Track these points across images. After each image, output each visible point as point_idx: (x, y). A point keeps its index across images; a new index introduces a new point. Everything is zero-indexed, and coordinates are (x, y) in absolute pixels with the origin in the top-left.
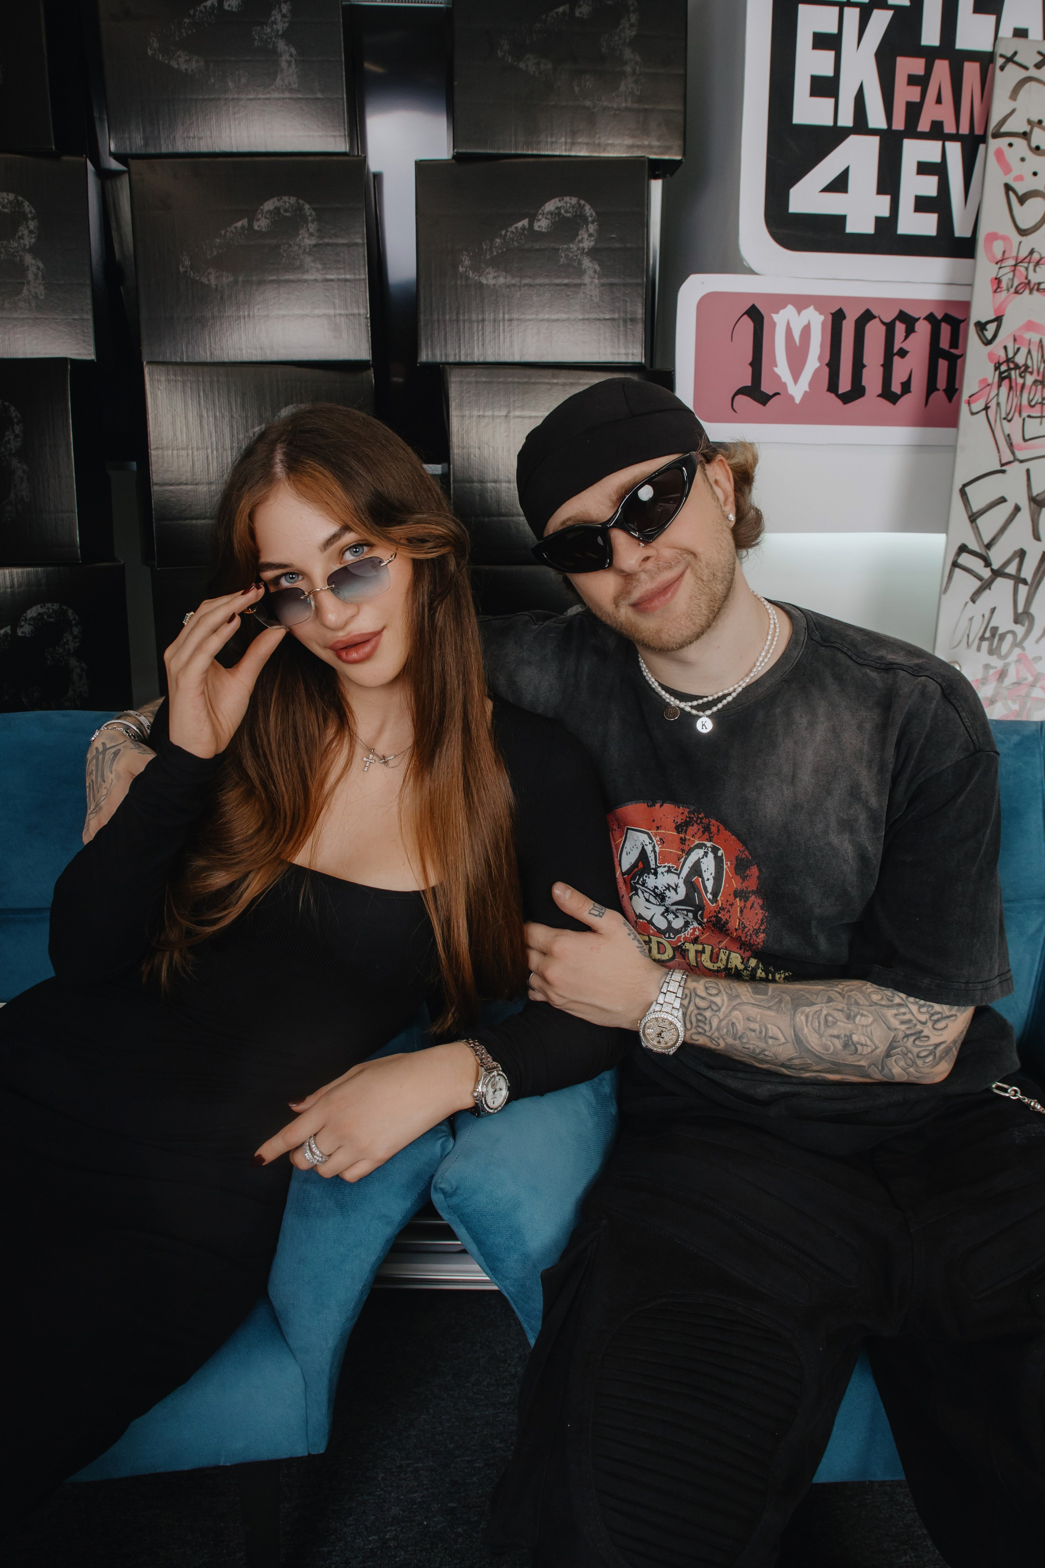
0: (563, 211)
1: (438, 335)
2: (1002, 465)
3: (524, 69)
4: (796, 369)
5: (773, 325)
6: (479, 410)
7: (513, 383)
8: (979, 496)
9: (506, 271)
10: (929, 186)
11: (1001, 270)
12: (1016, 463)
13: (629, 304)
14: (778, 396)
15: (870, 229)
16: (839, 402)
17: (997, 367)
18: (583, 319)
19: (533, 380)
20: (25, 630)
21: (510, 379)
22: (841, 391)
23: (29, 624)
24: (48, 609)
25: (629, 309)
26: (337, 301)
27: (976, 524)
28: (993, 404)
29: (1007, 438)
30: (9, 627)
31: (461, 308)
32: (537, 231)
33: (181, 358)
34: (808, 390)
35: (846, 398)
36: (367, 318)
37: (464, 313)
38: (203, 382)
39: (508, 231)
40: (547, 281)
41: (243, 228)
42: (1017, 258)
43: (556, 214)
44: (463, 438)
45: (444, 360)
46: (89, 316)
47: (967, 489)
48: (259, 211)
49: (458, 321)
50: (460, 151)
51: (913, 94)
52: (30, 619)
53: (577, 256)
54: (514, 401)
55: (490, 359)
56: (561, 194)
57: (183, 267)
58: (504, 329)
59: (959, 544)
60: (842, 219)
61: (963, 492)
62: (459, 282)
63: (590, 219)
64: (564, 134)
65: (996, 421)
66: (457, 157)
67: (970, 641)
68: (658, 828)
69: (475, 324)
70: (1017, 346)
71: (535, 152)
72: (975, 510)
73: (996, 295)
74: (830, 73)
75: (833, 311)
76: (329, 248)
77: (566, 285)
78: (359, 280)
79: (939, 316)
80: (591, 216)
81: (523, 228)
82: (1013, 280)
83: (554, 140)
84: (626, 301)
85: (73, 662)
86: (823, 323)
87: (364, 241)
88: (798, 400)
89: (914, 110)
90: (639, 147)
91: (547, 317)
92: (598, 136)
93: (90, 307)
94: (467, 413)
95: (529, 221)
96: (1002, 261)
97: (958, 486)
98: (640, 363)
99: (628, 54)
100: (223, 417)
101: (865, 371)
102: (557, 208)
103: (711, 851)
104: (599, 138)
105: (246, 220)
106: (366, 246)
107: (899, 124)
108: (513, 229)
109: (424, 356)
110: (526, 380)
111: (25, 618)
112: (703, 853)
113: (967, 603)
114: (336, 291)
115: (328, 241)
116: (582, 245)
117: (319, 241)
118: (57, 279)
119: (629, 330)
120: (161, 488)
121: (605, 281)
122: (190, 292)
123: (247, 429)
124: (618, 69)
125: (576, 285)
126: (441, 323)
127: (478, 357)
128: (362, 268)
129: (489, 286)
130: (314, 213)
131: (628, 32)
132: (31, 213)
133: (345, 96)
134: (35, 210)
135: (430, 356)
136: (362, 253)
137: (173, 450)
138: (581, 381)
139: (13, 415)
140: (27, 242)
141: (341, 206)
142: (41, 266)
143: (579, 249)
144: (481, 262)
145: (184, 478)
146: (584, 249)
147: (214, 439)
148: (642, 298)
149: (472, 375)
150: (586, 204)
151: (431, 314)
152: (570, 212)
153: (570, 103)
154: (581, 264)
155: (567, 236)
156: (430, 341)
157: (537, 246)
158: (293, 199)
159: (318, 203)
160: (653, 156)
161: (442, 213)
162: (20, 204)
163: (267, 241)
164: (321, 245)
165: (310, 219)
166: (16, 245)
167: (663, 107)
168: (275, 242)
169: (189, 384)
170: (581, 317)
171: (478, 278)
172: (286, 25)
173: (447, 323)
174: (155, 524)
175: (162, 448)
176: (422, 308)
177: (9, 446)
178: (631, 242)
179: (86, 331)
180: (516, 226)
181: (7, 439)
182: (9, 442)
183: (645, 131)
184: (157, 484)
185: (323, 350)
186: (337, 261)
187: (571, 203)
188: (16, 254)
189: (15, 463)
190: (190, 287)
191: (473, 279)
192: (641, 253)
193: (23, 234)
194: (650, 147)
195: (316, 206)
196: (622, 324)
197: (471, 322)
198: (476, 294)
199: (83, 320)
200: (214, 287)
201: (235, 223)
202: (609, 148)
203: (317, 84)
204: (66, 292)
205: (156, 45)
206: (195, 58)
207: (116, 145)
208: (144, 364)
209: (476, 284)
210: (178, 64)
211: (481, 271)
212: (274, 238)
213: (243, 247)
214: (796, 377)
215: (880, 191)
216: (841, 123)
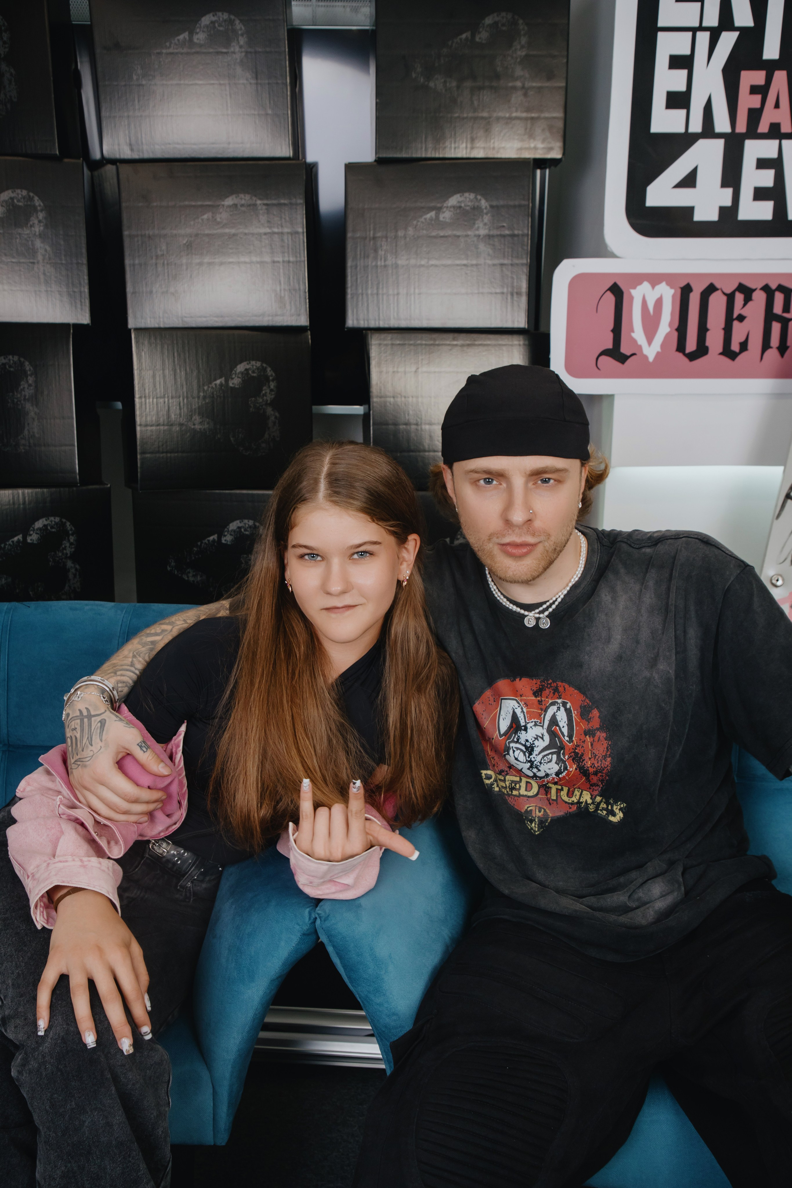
0: (463, 205)
1: (362, 305)
3: (434, 87)
4: (650, 334)
5: (632, 298)
6: (394, 367)
7: (421, 345)
9: (417, 254)
10: (767, 178)
13: (515, 281)
15: (714, 217)
16: (685, 360)
18: (479, 293)
19: (437, 342)
20: (33, 538)
21: (419, 342)
22: (688, 350)
23: (36, 534)
24: (51, 521)
25: (515, 284)
26: (282, 279)
30: (21, 535)
31: (381, 284)
32: (442, 221)
33: (158, 324)
35: (692, 357)
36: (305, 292)
37: (383, 288)
38: (177, 344)
39: (418, 221)
40: (449, 262)
41: (208, 219)
43: (458, 207)
44: (381, 390)
45: (366, 326)
46: (86, 290)
48: (221, 206)
49: (377, 294)
50: (381, 156)
51: (755, 101)
52: (37, 530)
53: (474, 241)
54: (422, 359)
55: (403, 324)
56: (460, 190)
57: (160, 251)
58: (415, 301)
60: (690, 210)
62: (379, 263)
63: (485, 211)
64: (465, 141)
66: (380, 161)
68: (521, 696)
69: (392, 297)
71: (441, 156)
74: (683, 88)
76: (276, 236)
77: (465, 265)
78: (300, 261)
80: (486, 208)
81: (431, 219)
83: (457, 145)
84: (512, 278)
85: (69, 564)
86: (674, 296)
87: (303, 230)
88: (651, 359)
89: (755, 115)
90: (526, 149)
91: (449, 291)
92: (492, 141)
93: (86, 281)
94: (384, 369)
95: (436, 213)
98: (525, 328)
99: (519, 71)
100: (192, 372)
102: (459, 202)
104: (494, 143)
105: (210, 213)
106: (305, 234)
107: (741, 127)
108: (422, 219)
109: (351, 322)
110: (431, 342)
111: (34, 528)
114: (281, 271)
115: (276, 230)
116: (477, 233)
117: (268, 230)
118: (61, 260)
119: (515, 303)
120: (144, 429)
121: (496, 262)
122: (166, 271)
123: (210, 383)
124: (510, 84)
125: (472, 265)
126: (364, 295)
127: (393, 323)
128: (302, 252)
129: (403, 266)
130: (264, 207)
131: (519, 53)
132: (40, 205)
133: (289, 112)
134: (43, 203)
135: (355, 322)
136: (303, 239)
137: (153, 398)
138: (477, 343)
139: (28, 368)
140: (37, 230)
141: (286, 202)
142: (48, 249)
143: (475, 236)
144: (396, 246)
145: (161, 420)
146: (479, 236)
147: (185, 389)
148: (527, 275)
149: (388, 338)
150: (482, 198)
151: (357, 289)
152: (468, 206)
153: (470, 115)
154: (477, 248)
155: (466, 225)
156: (355, 311)
157: (442, 233)
158: (248, 197)
159: (267, 199)
160: (538, 156)
161: (366, 207)
162: (31, 199)
163: (227, 231)
164: (270, 233)
165: (261, 212)
166: (28, 232)
167: (547, 115)
168: (233, 231)
169: (166, 347)
170: (476, 292)
171: (394, 259)
172: (243, 54)
173: (369, 296)
174: (139, 457)
175: (145, 397)
176: (349, 283)
177: (23, 393)
178: (518, 230)
179: (83, 301)
180: (425, 217)
181: (22, 387)
182: (23, 389)
183: (531, 136)
184: (140, 425)
185: (270, 318)
186: (283, 246)
187: (470, 199)
188: (28, 239)
189: (28, 406)
190: (166, 267)
191: (390, 261)
192: (526, 239)
193: (33, 224)
194: (535, 148)
195: (265, 202)
196: (509, 296)
197: (388, 295)
198: (392, 273)
199: (81, 292)
200: (185, 267)
201: (201, 216)
202: (501, 151)
203: (268, 103)
204: (68, 270)
205: (139, 71)
206: (171, 82)
207: (108, 151)
208: (132, 331)
209: (392, 265)
210: (157, 86)
211: (396, 254)
212: (232, 227)
213: (208, 235)
214: (650, 340)
215: (724, 184)
216: (691, 130)
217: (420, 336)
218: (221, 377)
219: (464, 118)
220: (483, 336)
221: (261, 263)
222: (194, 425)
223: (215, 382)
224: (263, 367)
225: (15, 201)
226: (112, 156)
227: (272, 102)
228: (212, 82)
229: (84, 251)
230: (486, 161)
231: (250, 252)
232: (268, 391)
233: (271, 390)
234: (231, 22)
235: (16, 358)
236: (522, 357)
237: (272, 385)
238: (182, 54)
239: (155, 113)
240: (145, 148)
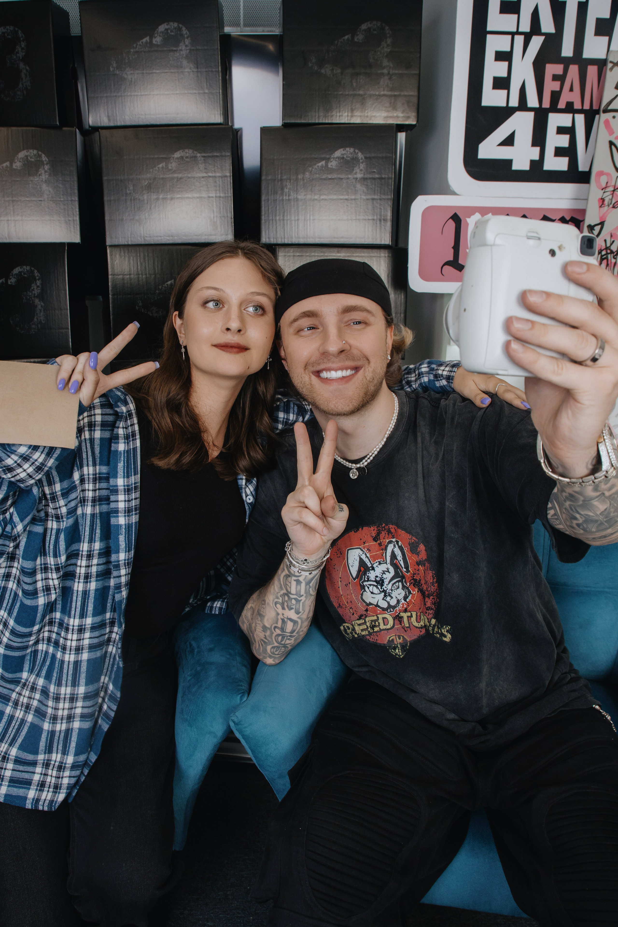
0: (345, 156)
1: (272, 228)
3: (324, 73)
5: (467, 224)
7: (315, 256)
9: (312, 191)
10: (564, 141)
11: (605, 193)
13: (383, 211)
15: (527, 167)
17: (600, 252)
18: (356, 219)
21: (313, 254)
25: (383, 213)
26: (215, 209)
31: (286, 213)
32: (330, 168)
33: (127, 242)
36: (231, 218)
37: (287, 215)
38: (140, 256)
39: (313, 168)
41: (163, 168)
42: (614, 187)
43: (342, 158)
45: (275, 242)
46: (78, 218)
48: (172, 158)
49: (283, 220)
50: (286, 122)
51: (556, 86)
53: (353, 182)
55: (302, 241)
56: (344, 146)
57: (129, 190)
58: (310, 225)
60: (510, 162)
62: (285, 198)
63: (361, 161)
64: (347, 111)
66: (285, 125)
70: (612, 240)
71: (330, 122)
73: (601, 209)
74: (505, 75)
76: (211, 179)
77: (346, 199)
78: (228, 197)
79: (566, 218)
80: (362, 159)
81: (322, 166)
82: (611, 199)
83: (341, 114)
84: (381, 209)
87: (230, 174)
89: (556, 96)
90: (391, 117)
91: (335, 218)
92: (366, 111)
93: (78, 213)
95: (326, 162)
96: (605, 188)
98: (389, 245)
99: (385, 62)
100: (150, 276)
102: (342, 154)
103: (397, 544)
105: (164, 163)
106: (232, 178)
107: (546, 104)
108: (316, 167)
109: (265, 239)
110: (322, 254)
114: (215, 203)
115: (210, 174)
116: (355, 176)
117: (205, 175)
118: (60, 198)
119: (382, 226)
120: (116, 317)
121: (369, 197)
122: (133, 205)
123: (164, 283)
124: (379, 72)
125: (352, 199)
126: (274, 221)
127: (295, 241)
128: (229, 190)
129: (302, 200)
130: (202, 159)
131: (386, 50)
132: (46, 161)
133: (221, 91)
134: (48, 159)
135: (267, 239)
136: (229, 181)
138: (354, 255)
139: (36, 275)
140: (44, 178)
141: (218, 154)
142: (51, 190)
143: (354, 178)
144: (297, 186)
146: (357, 179)
148: (390, 207)
149: (291, 251)
150: (359, 152)
151: (268, 216)
152: (349, 157)
153: (351, 93)
154: (355, 187)
155: (347, 171)
156: (267, 231)
157: (330, 177)
158: (191, 151)
159: (205, 153)
160: (399, 123)
161: (275, 158)
162: (40, 156)
163: (176, 175)
164: (206, 177)
165: (200, 162)
166: (37, 179)
167: (406, 93)
168: (180, 176)
169: (132, 258)
170: (354, 218)
171: (295, 195)
172: (188, 51)
173: (278, 221)
175: (117, 294)
176: (263, 213)
177: (33, 292)
178: (385, 174)
179: (75, 226)
180: (318, 165)
181: (32, 288)
182: (33, 290)
183: (394, 108)
184: (113, 314)
185: (206, 237)
186: (216, 186)
187: (350, 152)
188: (38, 184)
189: (37, 301)
190: (133, 201)
191: (293, 196)
192: (390, 181)
193: (41, 173)
194: (397, 117)
195: (203, 155)
196: (378, 222)
197: (291, 221)
198: (294, 204)
199: (74, 220)
200: (146, 202)
201: (158, 165)
202: (373, 118)
203: (205, 85)
204: (65, 205)
205: (115, 65)
206: (137, 72)
207: (92, 121)
208: (108, 247)
209: (294, 199)
210: (127, 75)
211: (297, 191)
212: (180, 173)
213: (163, 179)
215: (534, 145)
216: (511, 105)
217: (313, 249)
218: (171, 279)
219: (346, 95)
220: (359, 250)
221: (200, 198)
223: (167, 283)
225: (29, 158)
226: (95, 125)
227: (208, 84)
228: (166, 71)
229: (76, 191)
230: (362, 125)
231: (192, 191)
234: (180, 29)
235: (28, 268)
236: (386, 265)
238: (145, 52)
239: (126, 94)
240: (118, 118)
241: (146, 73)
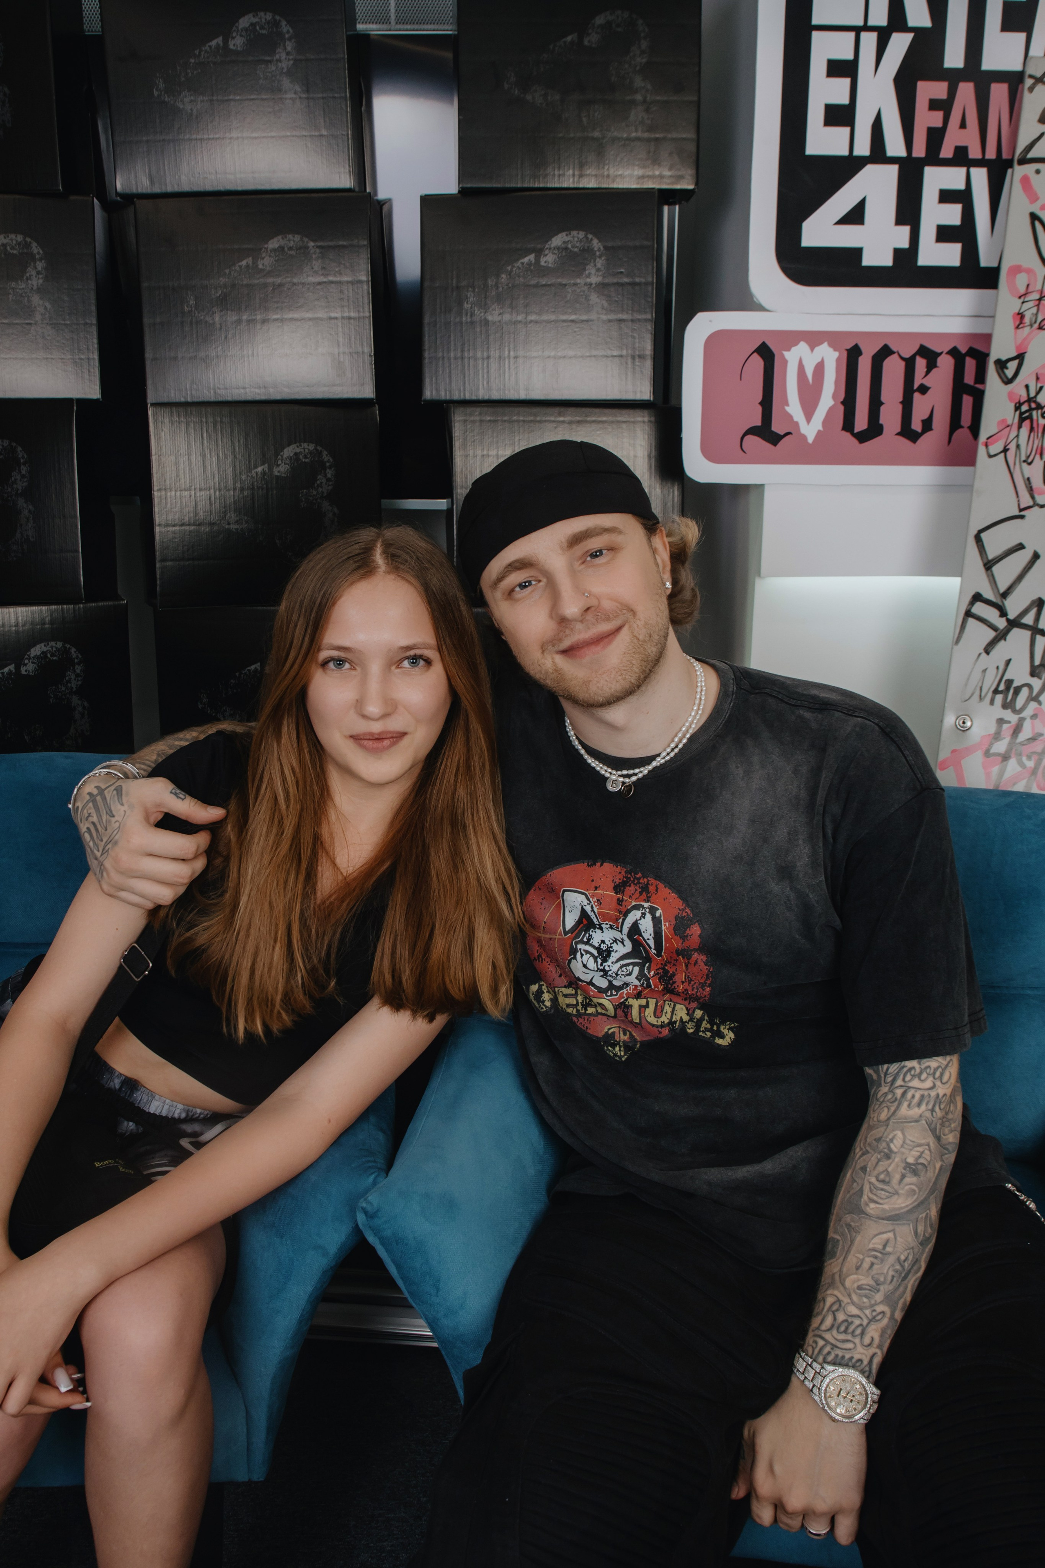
0: (570, 246)
1: (443, 372)
2: (1021, 510)
3: (531, 101)
4: (809, 408)
5: (784, 362)
6: (482, 450)
7: (519, 421)
8: (995, 544)
9: (512, 307)
10: (952, 215)
11: (1025, 304)
12: (1036, 508)
13: (637, 341)
14: (790, 436)
15: (887, 261)
16: (855, 441)
17: (1017, 408)
18: (590, 356)
19: (538, 419)
20: (29, 668)
21: (515, 418)
22: (857, 430)
23: (33, 663)
24: (52, 647)
25: (637, 345)
26: (341, 339)
27: (991, 571)
28: (1012, 447)
29: (1027, 482)
30: (13, 665)
31: (466, 345)
32: (543, 266)
33: (185, 398)
34: (821, 428)
35: (863, 437)
36: (370, 356)
37: (469, 350)
38: (206, 422)
39: (514, 267)
40: (552, 317)
41: (248, 266)
42: (1041, 292)
43: (563, 249)
44: (466, 478)
45: (448, 398)
46: (96, 356)
47: (983, 535)
48: (263, 250)
49: (462, 358)
50: (466, 185)
51: (936, 119)
52: (33, 658)
53: (583, 291)
54: (519, 440)
55: (496, 395)
56: (567, 228)
57: (187, 306)
58: (509, 366)
59: (973, 593)
60: (856, 253)
61: (978, 539)
62: (464, 319)
63: (598, 253)
64: (571, 166)
65: (1015, 464)
66: (463, 192)
67: (983, 694)
68: (596, 888)
69: (480, 362)
70: (1039, 385)
71: (542, 185)
72: (990, 557)
73: (1019, 331)
74: (846, 101)
75: (848, 348)
76: (333, 285)
77: (572, 321)
78: (364, 318)
79: (963, 349)
80: (599, 250)
81: (530, 264)
82: (1037, 314)
83: (561, 172)
84: (634, 337)
85: (75, 700)
86: (838, 360)
87: (368, 277)
88: (810, 440)
89: (935, 136)
90: (649, 178)
91: (552, 354)
92: (606, 167)
93: (96, 346)
94: (471, 453)
95: (536, 256)
96: (1025, 295)
97: (973, 532)
98: (650, 400)
99: (638, 82)
100: (226, 458)
101: (882, 408)
102: (564, 242)
103: (649, 912)
104: (608, 169)
105: (250, 258)
106: (370, 283)
107: (919, 151)
108: (519, 264)
109: (429, 393)
110: (532, 418)
111: (29, 656)
112: (640, 915)
113: (980, 654)
114: (340, 329)
115: (331, 278)
116: (588, 280)
117: (322, 279)
118: (64, 320)
119: (637, 367)
120: (164, 529)
121: (612, 316)
122: (195, 331)
123: (250, 470)
124: (627, 98)
125: (583, 321)
126: (446, 360)
127: (482, 395)
128: (366, 308)
129: (494, 323)
130: (318, 251)
131: (638, 60)
132: (39, 253)
133: (349, 133)
134: (43, 250)
135: (434, 393)
136: (365, 291)
137: (176, 491)
138: (589, 419)
139: (20, 456)
140: (35, 283)
141: (345, 243)
142: (49, 306)
143: (586, 284)
144: (486, 298)
145: (187, 519)
146: (591, 284)
147: (217, 479)
148: (651, 334)
149: (476, 413)
150: (593, 238)
151: (435, 352)
152: (577, 247)
153: (577, 135)
154: (587, 299)
155: (574, 271)
156: (434, 379)
157: (543, 281)
158: (297, 238)
159: (322, 240)
160: (664, 187)
161: (447, 249)
162: (28, 246)
164: (325, 282)
165: (314, 256)
166: (24, 286)
167: (674, 135)
168: (279, 280)
169: (192, 425)
170: (587, 354)
171: (482, 314)
172: (291, 62)
173: (452, 361)
174: (158, 565)
175: (165, 489)
176: (426, 346)
177: (15, 486)
178: (640, 277)
179: (92, 370)
180: (522, 261)
181: (13, 479)
182: (15, 482)
183: (656, 161)
184: (159, 525)
185: (326, 389)
186: (341, 299)
187: (578, 238)
188: (24, 295)
189: (21, 502)
190: (194, 326)
191: (478, 315)
192: (650, 288)
193: (31, 276)
194: (661, 177)
195: (319, 244)
196: (630, 361)
197: (476, 359)
198: (481, 331)
199: (88, 359)
200: (218, 326)
201: (239, 262)
202: (618, 179)
203: (322, 121)
204: (72, 332)
205: (161, 85)
206: (200, 98)
207: (122, 185)
208: (149, 406)
209: (481, 321)
210: (184, 104)
211: (485, 308)
212: (278, 276)
213: (248, 286)
214: (809, 416)
215: (899, 221)
216: (857, 152)
217: (516, 410)
218: (263, 464)
219: (569, 139)
220: (597, 410)
221: (314, 319)
222: (229, 524)
223: (255, 470)
224: (317, 450)
225: (8, 248)
226: (128, 191)
227: (327, 120)
228: (253, 97)
229: (93, 308)
230: (598, 192)
231: (300, 307)
232: (324, 481)
233: (328, 480)
234: (276, 24)
235: (6, 443)
236: (646, 437)
237: (330, 473)
238: (215, 63)
239: (181, 137)
240: (168, 180)
241: (218, 100)
